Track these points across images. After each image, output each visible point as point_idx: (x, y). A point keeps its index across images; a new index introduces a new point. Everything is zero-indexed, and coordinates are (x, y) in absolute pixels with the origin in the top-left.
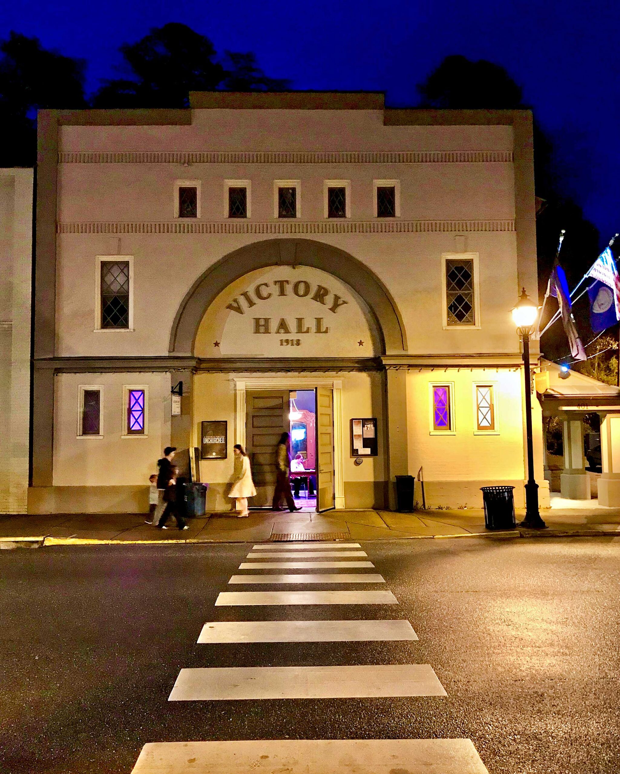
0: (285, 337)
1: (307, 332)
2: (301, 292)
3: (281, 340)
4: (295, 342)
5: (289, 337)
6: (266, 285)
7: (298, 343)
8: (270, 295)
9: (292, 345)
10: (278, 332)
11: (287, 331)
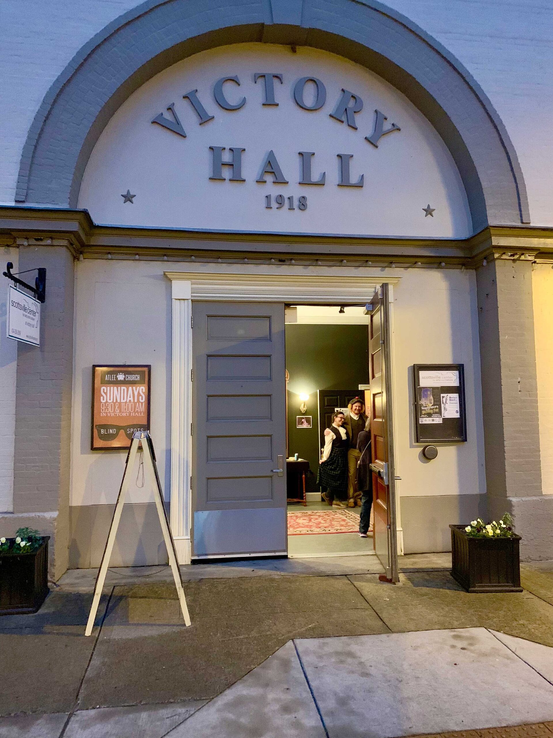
0: (274, 191)
1: (321, 184)
2: (309, 100)
3: (267, 197)
4: (296, 203)
5: (285, 192)
6: (235, 81)
7: (303, 204)
8: (243, 103)
9: (291, 208)
10: (261, 181)
11: (280, 181)
